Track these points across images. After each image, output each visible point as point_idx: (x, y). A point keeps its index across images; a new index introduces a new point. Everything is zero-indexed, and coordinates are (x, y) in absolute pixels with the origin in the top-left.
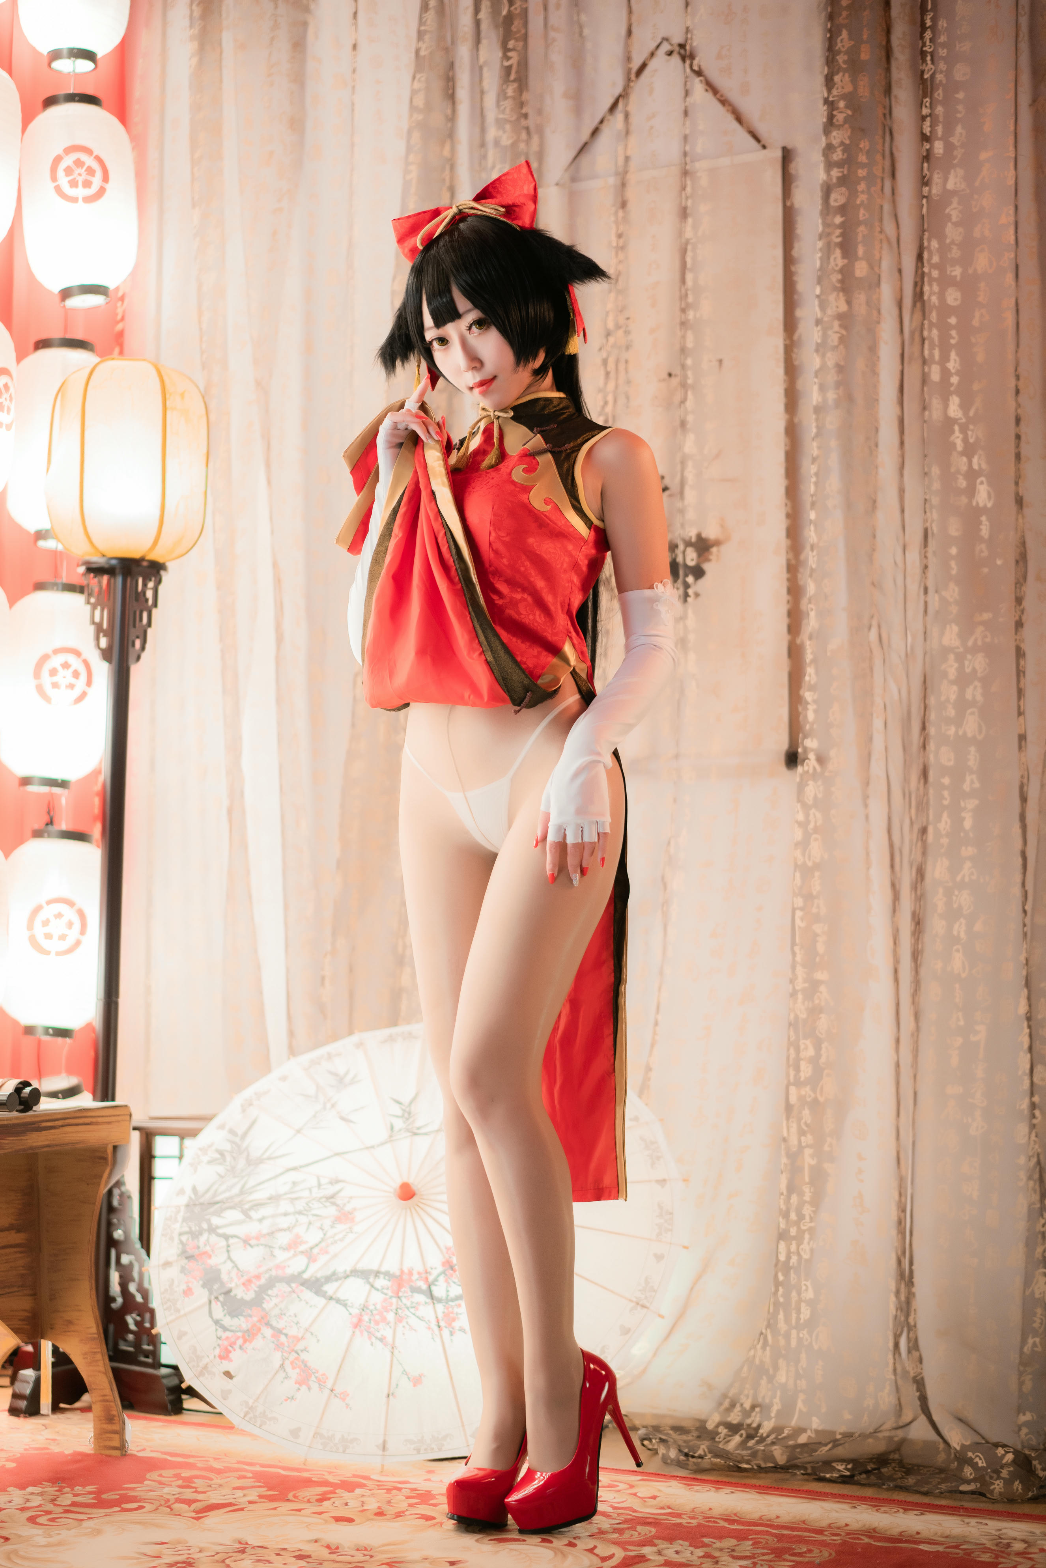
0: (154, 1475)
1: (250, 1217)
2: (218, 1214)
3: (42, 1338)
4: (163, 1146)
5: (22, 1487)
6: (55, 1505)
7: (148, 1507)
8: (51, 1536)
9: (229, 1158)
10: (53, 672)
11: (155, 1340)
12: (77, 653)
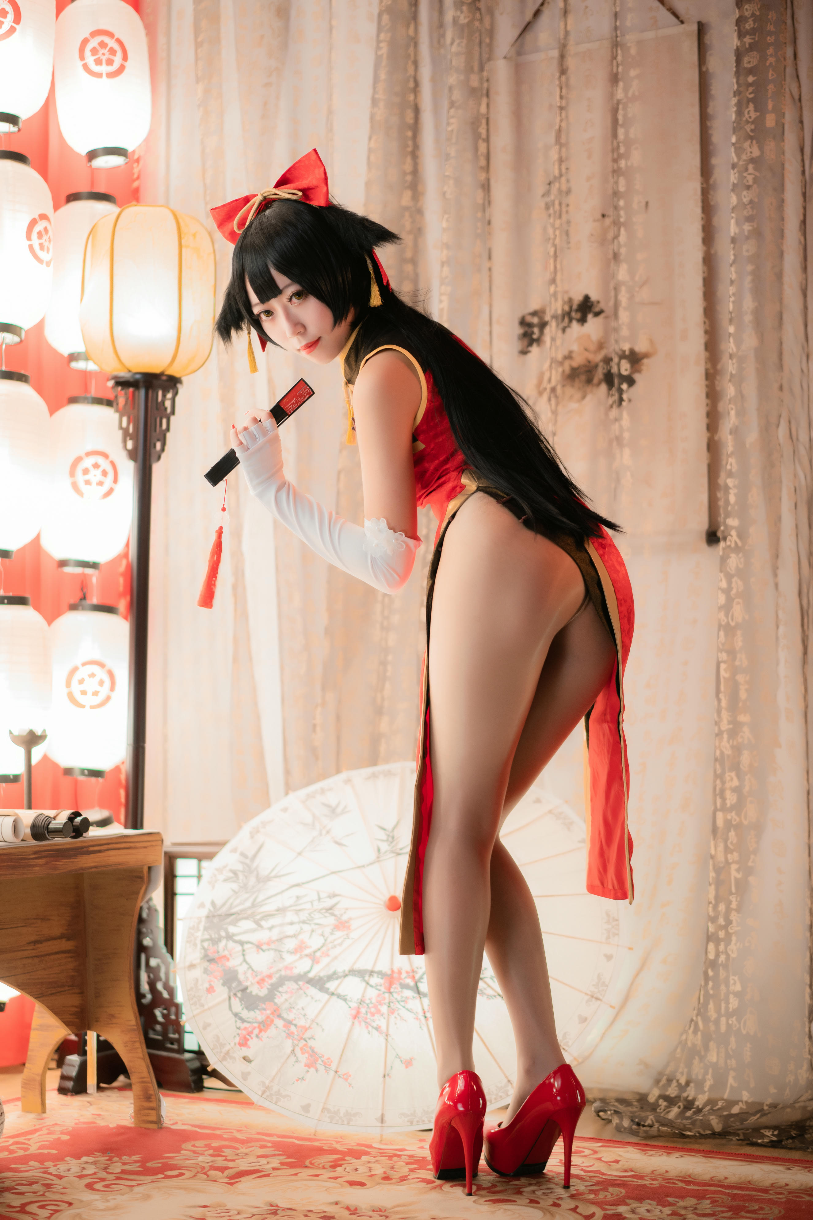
0: (188, 1145)
1: (261, 926)
2: (234, 923)
3: (89, 1029)
4: (183, 867)
5: (78, 1158)
6: (108, 1173)
7: (188, 1174)
8: (108, 1201)
9: (241, 876)
10: (86, 472)
11: (179, 1029)
12: (106, 456)
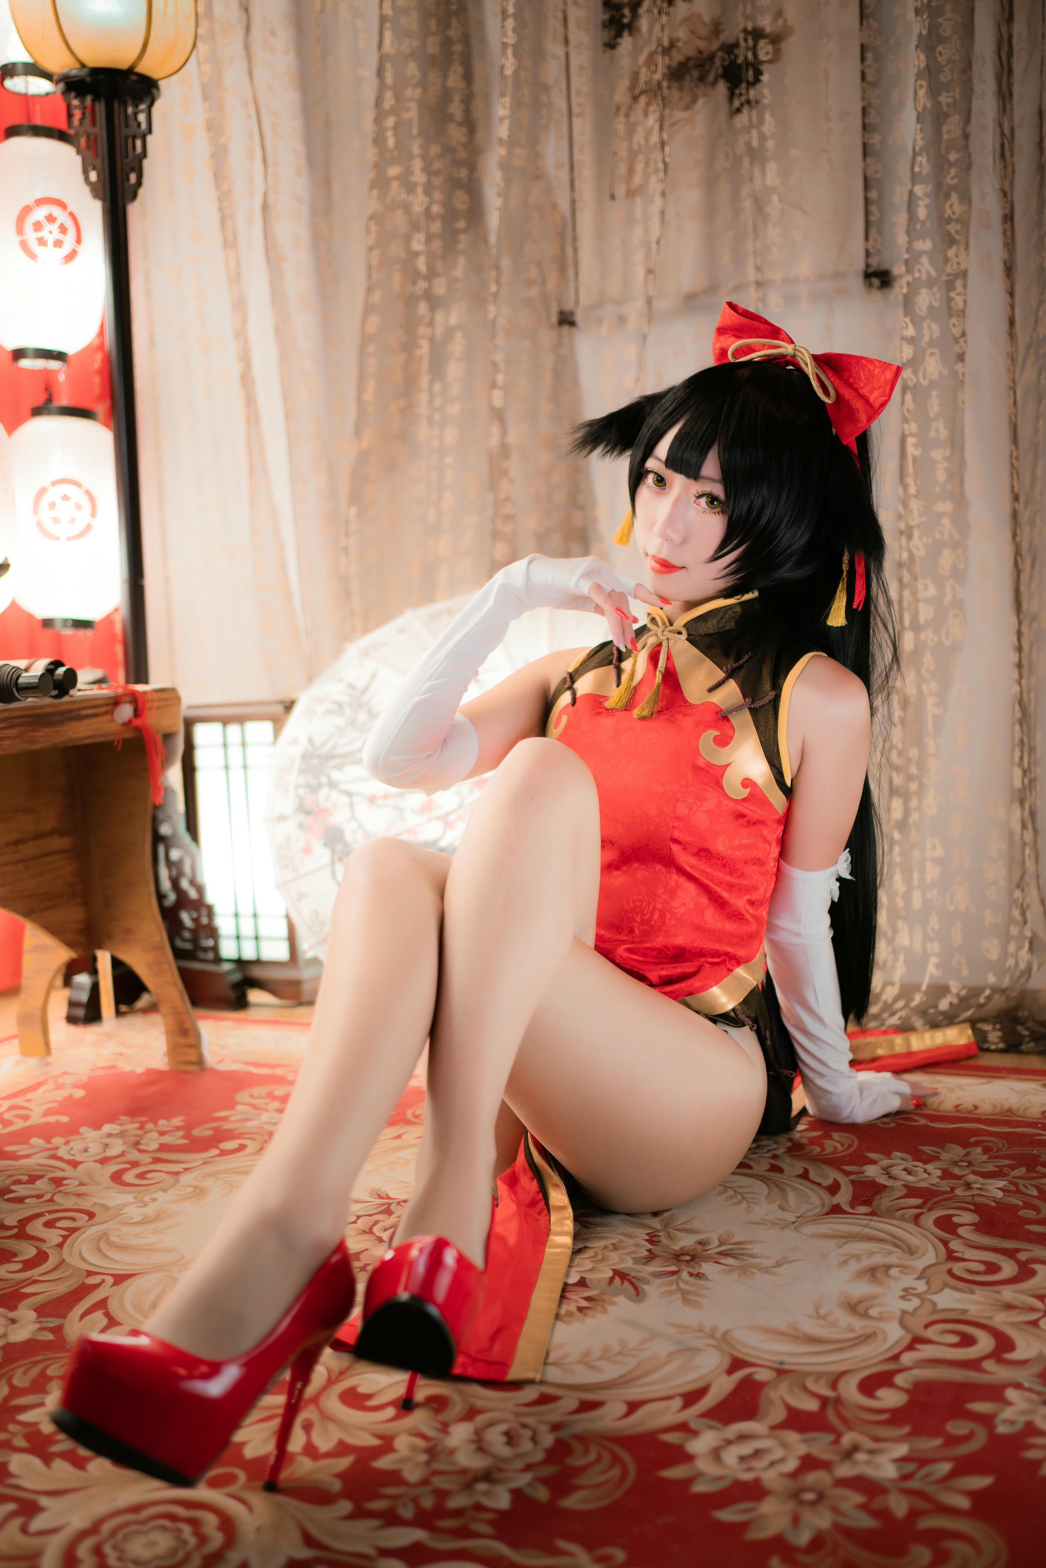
0: (244, 1096)
3: (100, 947)
4: (204, 734)
5: (98, 1127)
6: (140, 1152)
7: (251, 1150)
8: (145, 1204)
10: (38, 226)
11: (212, 932)
12: (63, 205)
